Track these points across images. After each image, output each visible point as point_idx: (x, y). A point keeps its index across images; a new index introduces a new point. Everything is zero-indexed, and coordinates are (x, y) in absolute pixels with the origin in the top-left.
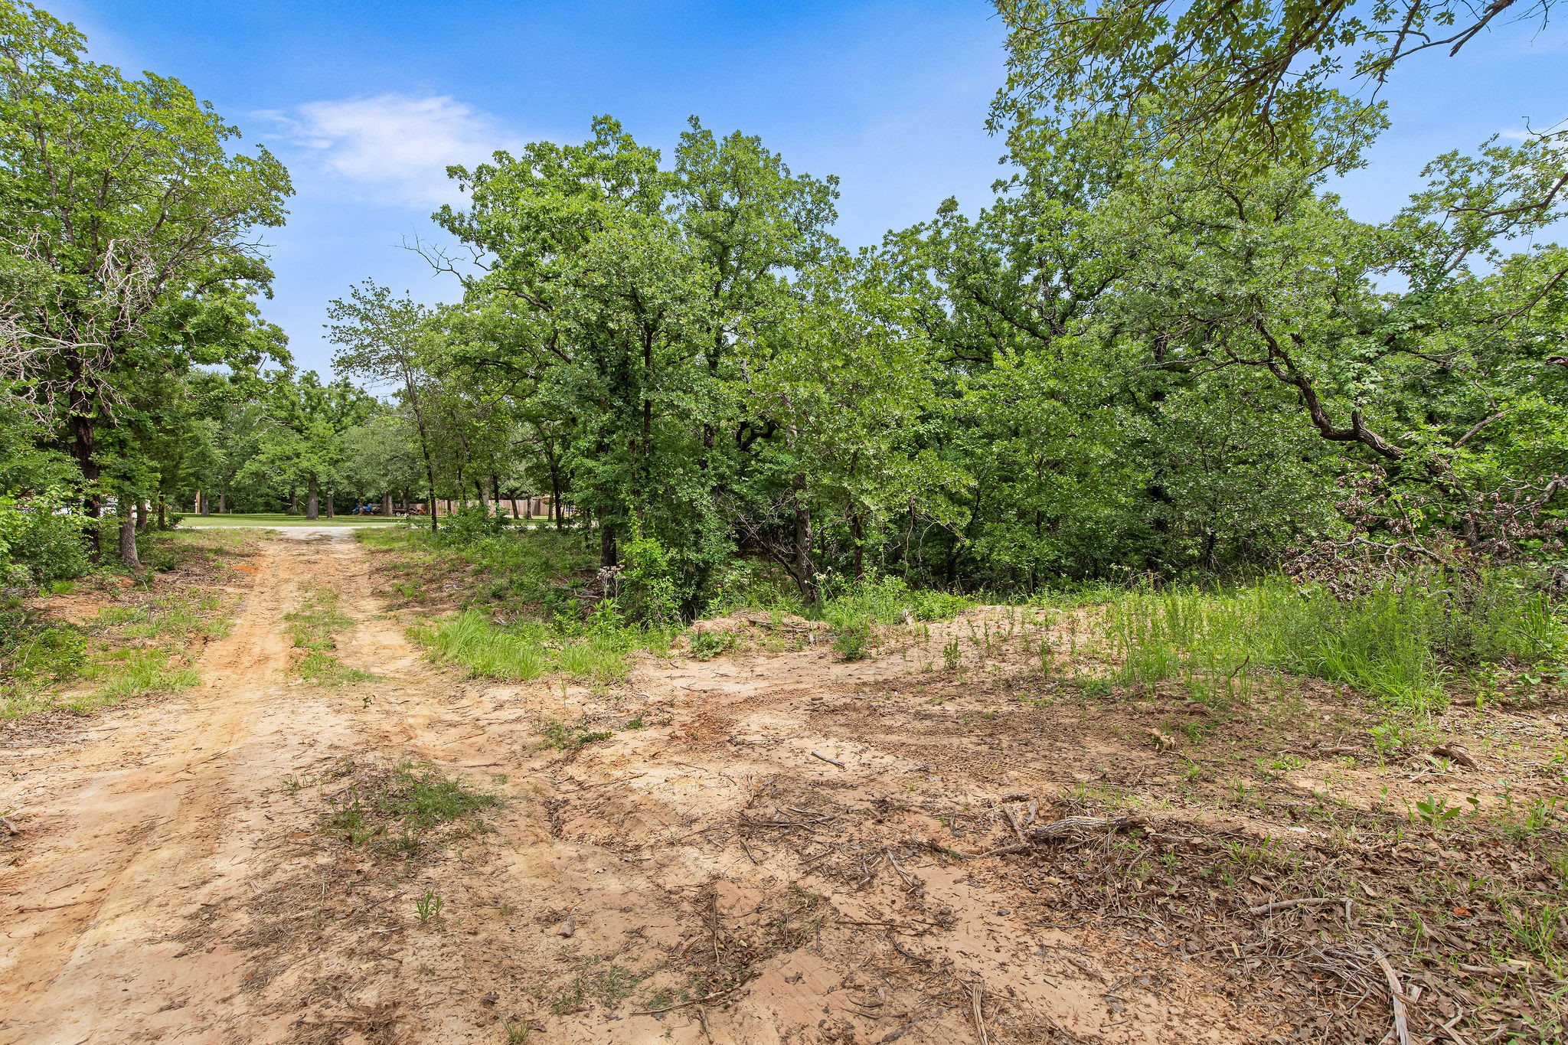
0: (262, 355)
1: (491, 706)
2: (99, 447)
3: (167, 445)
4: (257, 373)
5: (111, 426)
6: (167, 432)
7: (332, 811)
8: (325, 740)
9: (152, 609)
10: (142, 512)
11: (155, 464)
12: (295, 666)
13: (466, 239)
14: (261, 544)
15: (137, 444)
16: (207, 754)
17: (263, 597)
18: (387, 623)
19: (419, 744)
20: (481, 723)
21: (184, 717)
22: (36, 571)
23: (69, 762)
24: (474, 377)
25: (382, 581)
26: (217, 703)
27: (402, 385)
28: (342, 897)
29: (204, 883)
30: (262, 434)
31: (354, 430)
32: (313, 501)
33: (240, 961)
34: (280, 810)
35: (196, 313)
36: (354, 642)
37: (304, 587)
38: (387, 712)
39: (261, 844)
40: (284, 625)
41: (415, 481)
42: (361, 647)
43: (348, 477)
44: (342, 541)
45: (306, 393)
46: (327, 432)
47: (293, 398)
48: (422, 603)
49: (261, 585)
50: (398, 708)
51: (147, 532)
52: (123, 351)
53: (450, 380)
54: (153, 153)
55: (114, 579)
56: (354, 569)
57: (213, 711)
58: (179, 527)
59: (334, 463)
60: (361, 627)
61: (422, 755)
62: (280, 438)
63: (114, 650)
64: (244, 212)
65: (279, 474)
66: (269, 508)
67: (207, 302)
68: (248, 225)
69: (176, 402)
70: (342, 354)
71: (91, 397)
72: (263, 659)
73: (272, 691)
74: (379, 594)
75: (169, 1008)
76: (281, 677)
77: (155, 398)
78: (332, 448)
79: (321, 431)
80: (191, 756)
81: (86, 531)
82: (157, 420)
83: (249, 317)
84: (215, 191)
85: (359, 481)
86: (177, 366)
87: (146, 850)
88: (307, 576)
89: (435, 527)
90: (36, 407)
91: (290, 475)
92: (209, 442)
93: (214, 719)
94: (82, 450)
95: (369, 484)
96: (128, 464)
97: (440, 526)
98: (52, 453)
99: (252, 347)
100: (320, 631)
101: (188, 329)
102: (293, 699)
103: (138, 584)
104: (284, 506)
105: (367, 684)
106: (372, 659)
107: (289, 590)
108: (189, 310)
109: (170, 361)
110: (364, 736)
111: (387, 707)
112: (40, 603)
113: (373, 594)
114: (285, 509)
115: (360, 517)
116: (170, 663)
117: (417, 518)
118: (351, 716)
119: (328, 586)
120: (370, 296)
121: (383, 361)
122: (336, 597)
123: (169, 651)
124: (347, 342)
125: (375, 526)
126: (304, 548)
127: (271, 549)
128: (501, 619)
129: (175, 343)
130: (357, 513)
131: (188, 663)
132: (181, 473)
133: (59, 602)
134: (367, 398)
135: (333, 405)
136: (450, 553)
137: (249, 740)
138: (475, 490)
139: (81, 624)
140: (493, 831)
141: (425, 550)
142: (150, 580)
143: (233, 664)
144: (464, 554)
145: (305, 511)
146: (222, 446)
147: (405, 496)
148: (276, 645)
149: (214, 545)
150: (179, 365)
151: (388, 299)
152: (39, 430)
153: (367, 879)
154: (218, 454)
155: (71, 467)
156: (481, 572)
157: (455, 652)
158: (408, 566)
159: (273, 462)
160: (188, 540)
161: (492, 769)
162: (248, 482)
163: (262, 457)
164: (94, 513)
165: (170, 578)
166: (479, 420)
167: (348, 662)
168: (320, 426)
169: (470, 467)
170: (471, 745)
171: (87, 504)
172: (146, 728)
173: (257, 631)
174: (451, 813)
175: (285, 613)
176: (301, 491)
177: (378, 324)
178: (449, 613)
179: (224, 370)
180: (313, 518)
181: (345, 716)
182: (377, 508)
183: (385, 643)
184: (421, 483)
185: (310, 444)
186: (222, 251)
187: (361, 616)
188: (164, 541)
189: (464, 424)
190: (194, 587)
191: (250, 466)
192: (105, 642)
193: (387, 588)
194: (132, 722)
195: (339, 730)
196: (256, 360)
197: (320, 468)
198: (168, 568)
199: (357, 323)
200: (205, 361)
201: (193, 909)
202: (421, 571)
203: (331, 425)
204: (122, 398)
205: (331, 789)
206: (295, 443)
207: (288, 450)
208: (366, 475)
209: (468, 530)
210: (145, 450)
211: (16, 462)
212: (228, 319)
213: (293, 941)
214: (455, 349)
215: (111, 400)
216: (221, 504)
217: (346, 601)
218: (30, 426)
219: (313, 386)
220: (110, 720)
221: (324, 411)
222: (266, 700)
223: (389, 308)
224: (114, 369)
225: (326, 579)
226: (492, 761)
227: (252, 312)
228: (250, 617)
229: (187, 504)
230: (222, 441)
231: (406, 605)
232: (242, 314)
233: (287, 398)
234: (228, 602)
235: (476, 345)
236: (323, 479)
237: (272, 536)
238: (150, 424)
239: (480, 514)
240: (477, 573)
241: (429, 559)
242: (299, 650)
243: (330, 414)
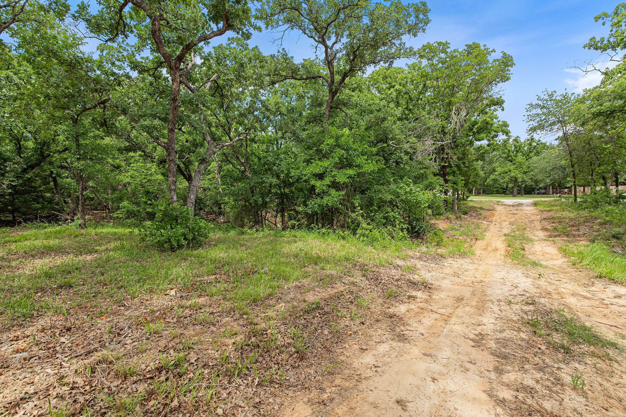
0: (499, 134)
1: (612, 295)
2: (448, 174)
3: (466, 171)
4: (496, 141)
5: (451, 167)
6: (466, 167)
7: (526, 317)
8: (522, 286)
9: (461, 226)
10: (458, 195)
11: (463, 178)
12: (508, 255)
13: (605, 50)
14: (495, 206)
15: (458, 172)
16: (479, 280)
17: (496, 226)
18: (549, 243)
19: (568, 302)
20: (605, 302)
21: (470, 265)
22: (433, 212)
23: (441, 271)
24: (605, 122)
25: (546, 224)
26: (481, 262)
27: (561, 134)
28: (533, 355)
29: (480, 325)
30: (497, 164)
31: (535, 158)
32: (515, 189)
33: (493, 360)
34: (505, 309)
35: (477, 123)
36: (533, 249)
37: (511, 224)
38: (550, 283)
39: (498, 319)
40: (504, 238)
41: (564, 178)
42: (536, 251)
43: (531, 179)
44: (528, 206)
45: (515, 146)
46: (522, 160)
47: (509, 148)
48: (567, 236)
49: (495, 221)
50: (555, 282)
51: (459, 201)
52: (455, 142)
53: (589, 127)
54: (467, 72)
55: (451, 216)
56: (533, 218)
57: (479, 265)
58: (469, 199)
59: (525, 173)
60: (536, 243)
61: (569, 308)
62: (503, 165)
63: (450, 238)
64: (495, 80)
65: (503, 179)
66: (498, 192)
67: (480, 119)
68: (496, 85)
69: (469, 156)
70: (531, 126)
71: (447, 158)
72: (496, 250)
73: (499, 262)
74: (544, 229)
75: (470, 363)
76: (503, 258)
77: (463, 156)
78: (525, 167)
79: (520, 160)
80: (473, 278)
81: (445, 201)
82: (464, 163)
83: (495, 120)
84: (485, 77)
85: (536, 180)
86: (471, 144)
87: (462, 306)
88: (513, 219)
89: (575, 200)
90: (434, 164)
91: (507, 179)
92: (479, 169)
93: (480, 268)
94: (444, 175)
95: (541, 181)
96: (456, 179)
97: (579, 200)
98: (437, 177)
99: (495, 131)
100: (518, 242)
101: (475, 130)
102: (508, 267)
103: (457, 218)
104: (504, 191)
105: (539, 268)
106: (541, 257)
107: (506, 224)
108: (476, 123)
109: (468, 143)
110: (539, 290)
111: (550, 280)
112: (433, 222)
113: (542, 229)
114: (504, 193)
115: (535, 195)
116: (466, 245)
117: (565, 196)
118: (533, 280)
119: (522, 224)
120: (546, 97)
121: (551, 125)
122: (525, 229)
123: (465, 241)
124: (534, 120)
125: (543, 199)
126: (512, 208)
127: (499, 208)
128: (619, 250)
129: (470, 136)
130: (534, 194)
131: (471, 246)
132: (470, 181)
133: (437, 222)
134: (542, 143)
135: (526, 149)
136: (585, 213)
137: (492, 279)
138: (602, 181)
139: (442, 229)
140: (617, 362)
141: (570, 211)
142: (460, 217)
143: (485, 249)
144: (594, 214)
145: (512, 193)
146: (483, 170)
147: (559, 186)
148: (500, 245)
149: (479, 206)
150: (471, 143)
151: (554, 96)
152: (434, 171)
153: (543, 353)
154: (482, 173)
155: (442, 181)
156: (605, 224)
157: (588, 262)
158: (560, 218)
159: (500, 174)
160: (471, 204)
161: (614, 328)
162: (491, 183)
163: (496, 173)
164: (446, 195)
165: (466, 217)
166: (606, 143)
167: (530, 257)
168: (520, 158)
169: (598, 170)
170: (600, 312)
171: (445, 192)
172: (460, 266)
173: (493, 238)
174: (589, 342)
175: (504, 233)
176: (510, 185)
177: (549, 109)
178: (583, 242)
179: (485, 142)
180: (515, 196)
181: (530, 280)
182: (544, 191)
183: (548, 252)
184: (568, 179)
185: (515, 166)
186: (487, 98)
187: (536, 238)
188: (464, 204)
189: (597, 147)
190: (473, 220)
191: (492, 177)
192: (448, 235)
193: (549, 227)
194: (456, 263)
195: (527, 284)
196: (496, 136)
197: (519, 176)
198: (465, 213)
199: (539, 111)
200: (479, 140)
201: (477, 332)
202: (567, 221)
203: (524, 157)
204: (455, 157)
205: (526, 308)
206: (509, 166)
207: (506, 169)
208: (540, 177)
209: (596, 201)
210: (460, 174)
211: (429, 180)
212: (487, 123)
213: (512, 363)
214: (593, 110)
215: (452, 159)
216: (481, 191)
217: (529, 231)
218: (433, 169)
219: (518, 142)
220: (450, 260)
221: (522, 152)
222: (497, 265)
223: (555, 100)
224: (453, 149)
225: (521, 221)
226: (615, 324)
227: (495, 118)
228: (491, 233)
229: (470, 192)
230: (483, 168)
231: (559, 236)
232: (492, 120)
233: (507, 149)
234: (484, 227)
235: (608, 104)
236: (520, 180)
237: (499, 203)
238: (462, 165)
239: (605, 194)
240: (601, 224)
241: (572, 215)
242: (509, 249)
243: (524, 153)
